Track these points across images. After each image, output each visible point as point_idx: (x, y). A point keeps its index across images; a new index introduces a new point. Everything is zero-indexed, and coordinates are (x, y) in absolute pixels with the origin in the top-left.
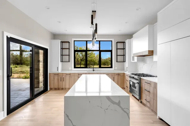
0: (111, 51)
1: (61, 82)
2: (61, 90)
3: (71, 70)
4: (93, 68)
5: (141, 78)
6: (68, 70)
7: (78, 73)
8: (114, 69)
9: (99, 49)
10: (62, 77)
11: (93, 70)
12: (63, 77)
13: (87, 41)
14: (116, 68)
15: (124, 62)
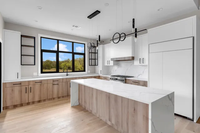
0: (84, 54)
1: (27, 94)
2: (25, 105)
3: (38, 76)
4: (67, 72)
5: (126, 79)
6: (33, 77)
7: (53, 79)
8: (88, 73)
9: (71, 52)
10: (27, 87)
11: (67, 75)
12: (30, 86)
13: (58, 40)
14: (89, 72)
15: (95, 65)
